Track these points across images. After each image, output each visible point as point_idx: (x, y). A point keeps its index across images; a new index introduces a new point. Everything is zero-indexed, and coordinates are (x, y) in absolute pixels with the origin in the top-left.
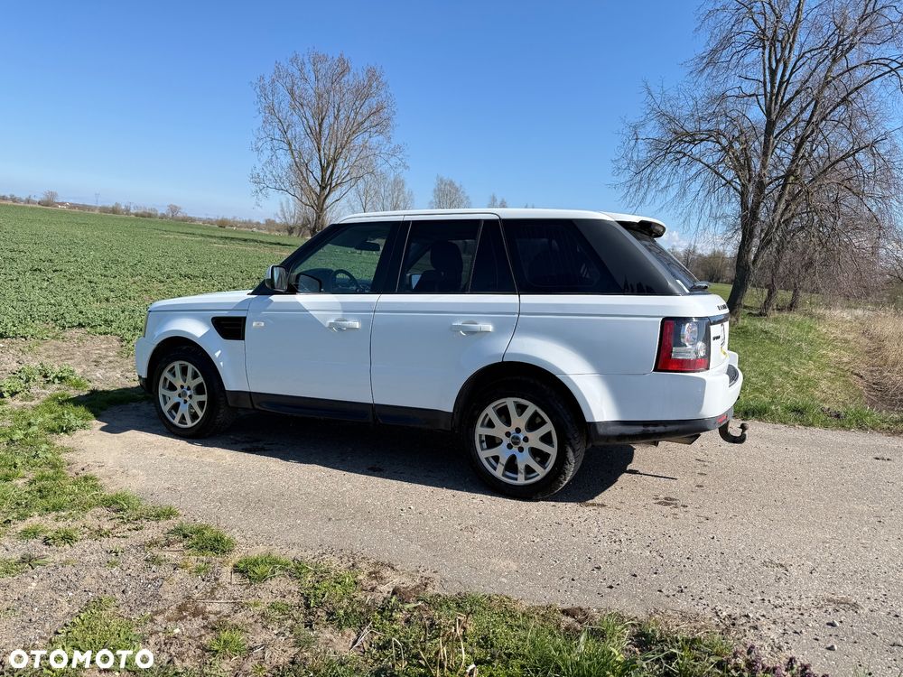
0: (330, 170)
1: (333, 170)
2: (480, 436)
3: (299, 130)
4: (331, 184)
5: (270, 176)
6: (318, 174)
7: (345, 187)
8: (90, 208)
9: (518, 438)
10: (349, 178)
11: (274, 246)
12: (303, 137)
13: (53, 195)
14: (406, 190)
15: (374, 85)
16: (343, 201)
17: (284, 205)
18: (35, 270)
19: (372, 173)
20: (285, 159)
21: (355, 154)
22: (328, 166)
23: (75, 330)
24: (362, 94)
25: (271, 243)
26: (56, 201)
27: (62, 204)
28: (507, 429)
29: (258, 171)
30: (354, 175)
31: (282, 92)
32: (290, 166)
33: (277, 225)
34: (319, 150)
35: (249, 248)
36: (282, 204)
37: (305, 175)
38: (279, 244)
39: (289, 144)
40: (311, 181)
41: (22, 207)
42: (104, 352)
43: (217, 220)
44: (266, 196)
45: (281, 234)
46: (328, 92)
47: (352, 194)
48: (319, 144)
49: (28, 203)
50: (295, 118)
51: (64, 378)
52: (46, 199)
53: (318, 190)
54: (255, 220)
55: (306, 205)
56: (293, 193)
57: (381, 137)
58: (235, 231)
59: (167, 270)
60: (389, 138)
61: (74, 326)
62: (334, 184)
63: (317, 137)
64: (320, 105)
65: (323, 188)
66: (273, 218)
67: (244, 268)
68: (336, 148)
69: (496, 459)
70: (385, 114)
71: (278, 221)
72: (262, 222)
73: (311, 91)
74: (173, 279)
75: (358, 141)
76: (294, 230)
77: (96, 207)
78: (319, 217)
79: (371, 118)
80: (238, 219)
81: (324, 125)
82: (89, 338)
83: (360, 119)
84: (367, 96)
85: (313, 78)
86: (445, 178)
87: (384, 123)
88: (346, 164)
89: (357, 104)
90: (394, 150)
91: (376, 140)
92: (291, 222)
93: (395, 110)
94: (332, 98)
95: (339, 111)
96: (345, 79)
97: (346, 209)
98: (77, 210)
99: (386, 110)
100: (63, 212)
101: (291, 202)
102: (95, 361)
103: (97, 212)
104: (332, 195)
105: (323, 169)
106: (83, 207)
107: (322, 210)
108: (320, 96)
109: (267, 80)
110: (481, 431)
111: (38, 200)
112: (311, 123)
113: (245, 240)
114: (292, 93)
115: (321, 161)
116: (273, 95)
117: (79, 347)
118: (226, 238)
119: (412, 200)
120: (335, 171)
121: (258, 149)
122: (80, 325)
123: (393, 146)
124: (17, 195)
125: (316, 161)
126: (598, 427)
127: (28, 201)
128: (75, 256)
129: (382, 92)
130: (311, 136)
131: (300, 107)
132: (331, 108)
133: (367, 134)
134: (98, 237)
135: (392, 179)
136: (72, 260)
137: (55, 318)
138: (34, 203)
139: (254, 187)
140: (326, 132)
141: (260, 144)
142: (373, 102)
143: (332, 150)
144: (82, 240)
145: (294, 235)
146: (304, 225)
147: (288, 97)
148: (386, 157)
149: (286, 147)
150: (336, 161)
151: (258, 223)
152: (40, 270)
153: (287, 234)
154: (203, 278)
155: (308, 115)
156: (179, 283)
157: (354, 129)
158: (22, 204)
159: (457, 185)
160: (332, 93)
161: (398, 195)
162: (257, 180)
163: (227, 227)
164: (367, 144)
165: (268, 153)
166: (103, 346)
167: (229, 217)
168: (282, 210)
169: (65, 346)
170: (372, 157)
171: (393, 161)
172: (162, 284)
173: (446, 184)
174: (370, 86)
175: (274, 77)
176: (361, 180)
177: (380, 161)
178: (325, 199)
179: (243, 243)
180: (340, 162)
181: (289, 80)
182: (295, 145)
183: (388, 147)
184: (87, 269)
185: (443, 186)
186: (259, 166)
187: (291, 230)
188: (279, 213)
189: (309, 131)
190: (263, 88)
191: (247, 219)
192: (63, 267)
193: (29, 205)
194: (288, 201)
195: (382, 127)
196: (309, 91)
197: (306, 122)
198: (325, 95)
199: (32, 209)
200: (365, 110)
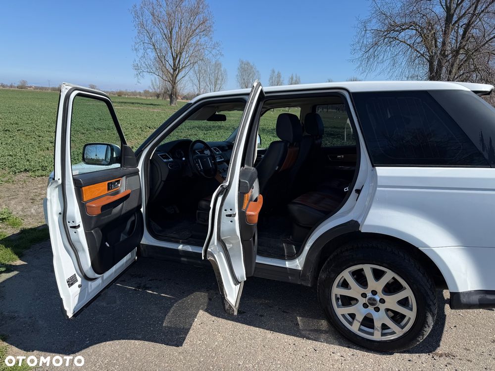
0: (178, 59)
1: (180, 59)
2: (336, 295)
3: (159, 36)
4: (179, 68)
5: (144, 65)
6: (171, 62)
7: (187, 69)
8: (46, 89)
9: (374, 300)
10: (189, 63)
11: (149, 106)
12: (161, 40)
13: (24, 82)
14: (222, 69)
15: (201, 7)
16: (187, 78)
17: (154, 81)
18: (6, 131)
19: (203, 59)
20: (152, 55)
21: (192, 49)
22: (177, 57)
23: (23, 174)
24: (194, 13)
25: (147, 104)
26: (27, 85)
27: (30, 87)
28: (363, 291)
29: (137, 62)
30: (192, 61)
31: (147, 14)
32: (155, 58)
33: (150, 93)
34: (171, 48)
35: (134, 108)
36: (152, 81)
37: (164, 63)
38: (152, 104)
39: (154, 45)
40: (168, 66)
41: (7, 90)
42: (39, 191)
43: (117, 92)
44: (143, 77)
45: (153, 98)
46: (174, 13)
47: (191, 73)
48: (171, 44)
49: (12, 87)
50: (156, 30)
51: (5, 219)
52: (21, 85)
53: (172, 71)
54: (138, 91)
55: (166, 81)
56: (158, 74)
57: (206, 38)
58: (127, 98)
59: (87, 126)
60: (211, 38)
61: (21, 172)
62: (180, 68)
63: (170, 39)
64: (170, 21)
65: (175, 70)
66: (148, 89)
67: (132, 122)
68: (181, 46)
69: (353, 316)
70: (208, 24)
71: (150, 91)
72: (142, 92)
73: (164, 13)
74: (90, 132)
75: (193, 41)
76: (160, 96)
77: (49, 88)
78: (173, 87)
79: (200, 27)
80: (128, 91)
81: (173, 33)
82: (31, 180)
83: (193, 28)
84: (197, 14)
85: (165, 5)
86: (245, 60)
87: (208, 29)
88: (187, 55)
89: (191, 18)
90: (214, 45)
91: (203, 39)
92: (158, 91)
93: (214, 21)
94: (176, 16)
95: (181, 24)
96: (184, 4)
97: (189, 82)
98: (38, 90)
99: (208, 21)
100: (31, 92)
101: (157, 79)
102: (32, 199)
103: (50, 91)
104: (180, 74)
105: (174, 59)
106: (42, 88)
107: (175, 83)
108: (169, 15)
109: (138, 7)
110: (337, 291)
111: (16, 85)
112: (166, 32)
113: (133, 103)
114: (153, 15)
115: (172, 54)
116: (142, 16)
117: (23, 187)
118: (122, 102)
119: (227, 74)
120: (181, 60)
121: (136, 50)
122: (26, 170)
123: (213, 43)
124: (5, 83)
125: (170, 54)
126: (462, 296)
127: (11, 86)
128: (31, 120)
129: (206, 11)
130: (166, 40)
131: (158, 22)
132: (176, 22)
133: (198, 37)
134: (48, 106)
135: (214, 63)
136: (30, 122)
137: (10, 166)
138: (14, 87)
139: (135, 72)
140: (175, 37)
141: (137, 46)
142: (201, 16)
143: (179, 47)
144: (38, 109)
145: (160, 98)
146: (165, 93)
147: (151, 17)
148: (210, 49)
149: (152, 47)
150: (181, 54)
151: (140, 93)
152: (9, 131)
153: (156, 98)
154: (108, 129)
155: (164, 27)
156: (93, 134)
157: (191, 34)
158: (8, 88)
159: (251, 64)
160: (176, 13)
161: (218, 72)
162: (136, 67)
163: (122, 96)
164: (199, 42)
165: (142, 51)
166: (39, 186)
167: (123, 90)
168: (153, 84)
169: (13, 187)
170: (202, 50)
171: (214, 52)
172: (83, 135)
173: (245, 64)
174: (199, 7)
175: (142, 5)
176: (197, 64)
177: (207, 52)
178: (176, 77)
179: (132, 105)
180: (184, 54)
181: (150, 7)
182: (157, 46)
183: (210, 43)
184: (38, 128)
185: (243, 65)
186: (137, 59)
187: (158, 96)
188: (151, 86)
189: (164, 36)
190: (136, 12)
191: (134, 91)
192: (23, 128)
193: (11, 89)
194: (155, 79)
195: (207, 31)
196: (162, 12)
197: (162, 31)
198: (173, 15)
199: (13, 91)
200: (196, 23)
